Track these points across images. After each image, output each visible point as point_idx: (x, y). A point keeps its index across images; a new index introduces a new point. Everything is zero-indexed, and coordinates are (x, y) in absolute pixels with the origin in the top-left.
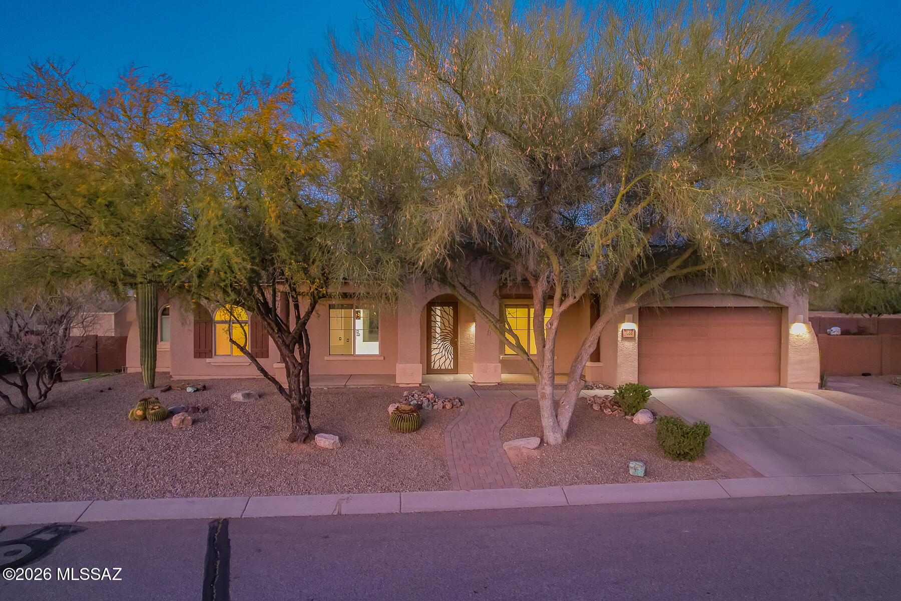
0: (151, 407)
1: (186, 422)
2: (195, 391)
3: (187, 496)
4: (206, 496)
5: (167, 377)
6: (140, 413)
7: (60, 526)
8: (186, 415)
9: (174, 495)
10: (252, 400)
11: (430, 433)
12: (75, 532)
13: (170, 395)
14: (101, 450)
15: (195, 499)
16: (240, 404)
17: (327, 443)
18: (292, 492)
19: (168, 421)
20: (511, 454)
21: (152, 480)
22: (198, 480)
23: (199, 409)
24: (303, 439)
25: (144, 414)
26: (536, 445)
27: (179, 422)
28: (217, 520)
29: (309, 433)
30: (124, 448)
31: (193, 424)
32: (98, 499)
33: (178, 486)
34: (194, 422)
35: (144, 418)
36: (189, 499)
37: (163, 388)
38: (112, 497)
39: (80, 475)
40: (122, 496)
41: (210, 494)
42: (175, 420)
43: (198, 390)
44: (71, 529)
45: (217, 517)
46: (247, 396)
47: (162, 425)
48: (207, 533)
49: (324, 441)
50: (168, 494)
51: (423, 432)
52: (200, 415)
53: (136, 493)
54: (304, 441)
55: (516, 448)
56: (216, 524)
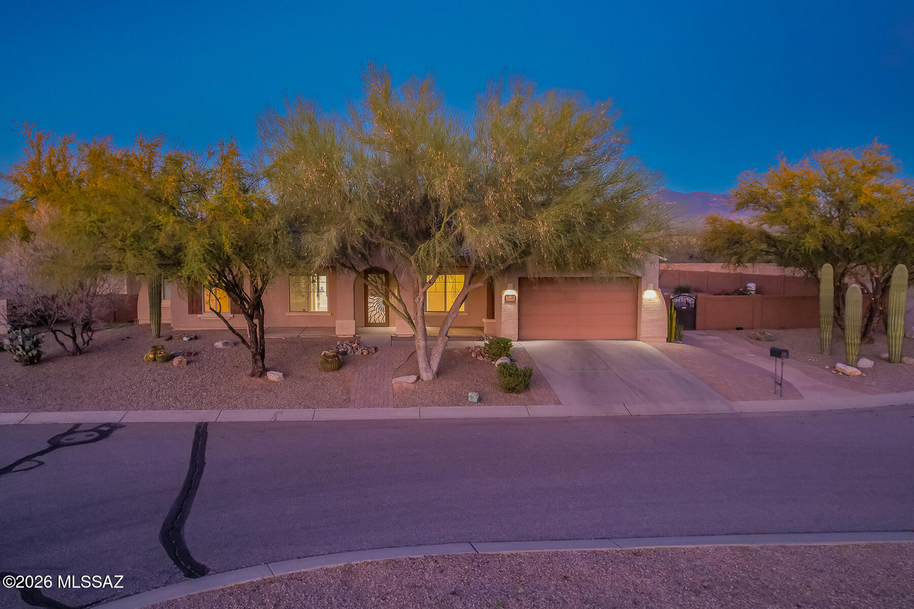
0: (159, 352)
1: (182, 362)
2: (189, 340)
3: (183, 409)
4: (195, 409)
5: (168, 329)
6: (151, 356)
7: (111, 424)
8: (182, 357)
9: (176, 408)
10: (229, 347)
11: (347, 371)
12: (120, 427)
13: (171, 343)
14: (128, 381)
15: (187, 411)
16: (220, 350)
17: (275, 377)
18: (248, 408)
19: (170, 362)
20: (395, 386)
21: (162, 400)
22: (190, 400)
23: (191, 354)
24: (259, 375)
25: (155, 357)
26: (413, 381)
27: (177, 363)
28: (201, 423)
29: (264, 370)
30: (143, 380)
31: (187, 364)
32: (131, 410)
33: (178, 403)
34: (188, 363)
35: (154, 360)
36: (184, 411)
37: (166, 338)
38: (139, 409)
39: (118, 396)
40: (144, 409)
41: (197, 408)
42: (176, 361)
43: (191, 339)
44: (118, 426)
45: (201, 421)
46: (226, 344)
47: (167, 365)
48: (195, 429)
49: (273, 376)
50: (172, 408)
51: (342, 371)
52: (192, 358)
53: (152, 407)
54: (260, 377)
55: (401, 383)
56: (200, 425)
